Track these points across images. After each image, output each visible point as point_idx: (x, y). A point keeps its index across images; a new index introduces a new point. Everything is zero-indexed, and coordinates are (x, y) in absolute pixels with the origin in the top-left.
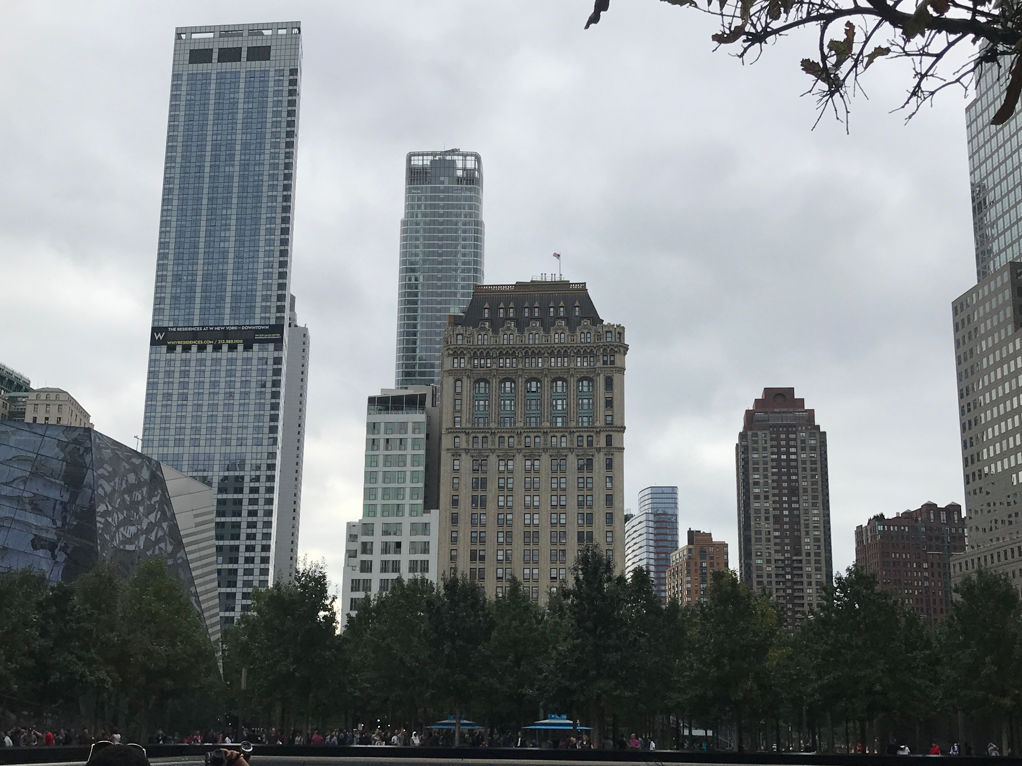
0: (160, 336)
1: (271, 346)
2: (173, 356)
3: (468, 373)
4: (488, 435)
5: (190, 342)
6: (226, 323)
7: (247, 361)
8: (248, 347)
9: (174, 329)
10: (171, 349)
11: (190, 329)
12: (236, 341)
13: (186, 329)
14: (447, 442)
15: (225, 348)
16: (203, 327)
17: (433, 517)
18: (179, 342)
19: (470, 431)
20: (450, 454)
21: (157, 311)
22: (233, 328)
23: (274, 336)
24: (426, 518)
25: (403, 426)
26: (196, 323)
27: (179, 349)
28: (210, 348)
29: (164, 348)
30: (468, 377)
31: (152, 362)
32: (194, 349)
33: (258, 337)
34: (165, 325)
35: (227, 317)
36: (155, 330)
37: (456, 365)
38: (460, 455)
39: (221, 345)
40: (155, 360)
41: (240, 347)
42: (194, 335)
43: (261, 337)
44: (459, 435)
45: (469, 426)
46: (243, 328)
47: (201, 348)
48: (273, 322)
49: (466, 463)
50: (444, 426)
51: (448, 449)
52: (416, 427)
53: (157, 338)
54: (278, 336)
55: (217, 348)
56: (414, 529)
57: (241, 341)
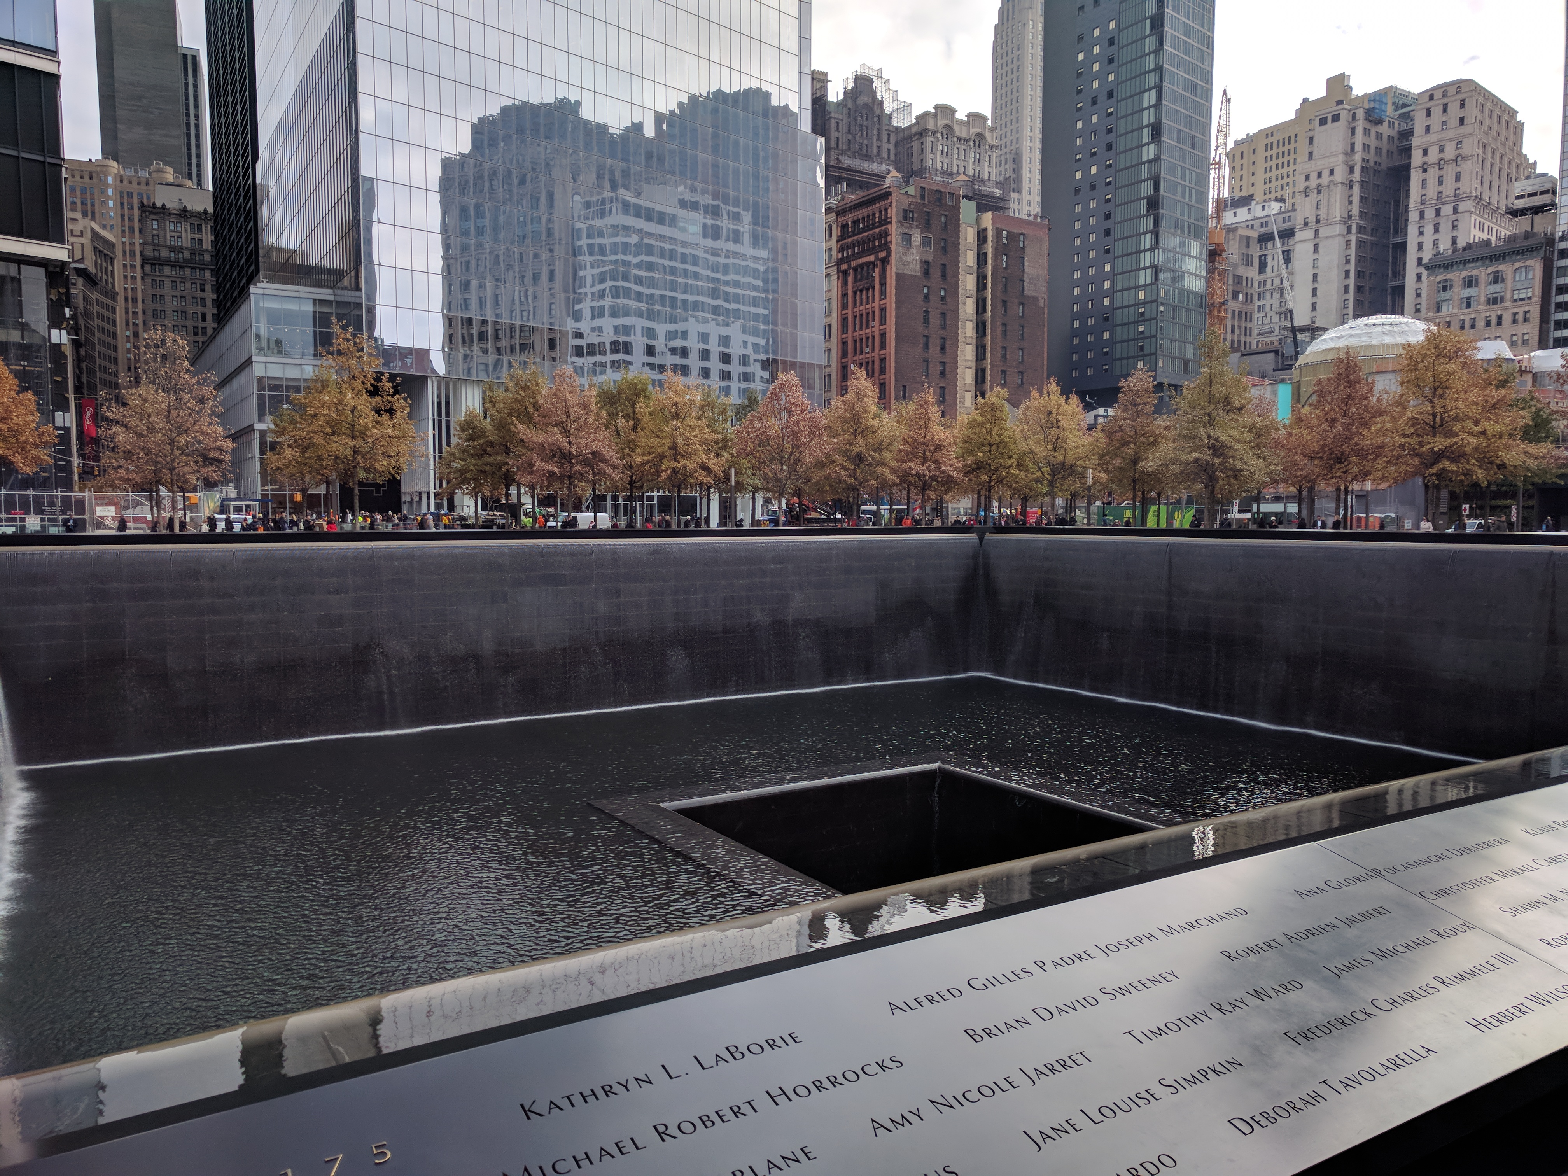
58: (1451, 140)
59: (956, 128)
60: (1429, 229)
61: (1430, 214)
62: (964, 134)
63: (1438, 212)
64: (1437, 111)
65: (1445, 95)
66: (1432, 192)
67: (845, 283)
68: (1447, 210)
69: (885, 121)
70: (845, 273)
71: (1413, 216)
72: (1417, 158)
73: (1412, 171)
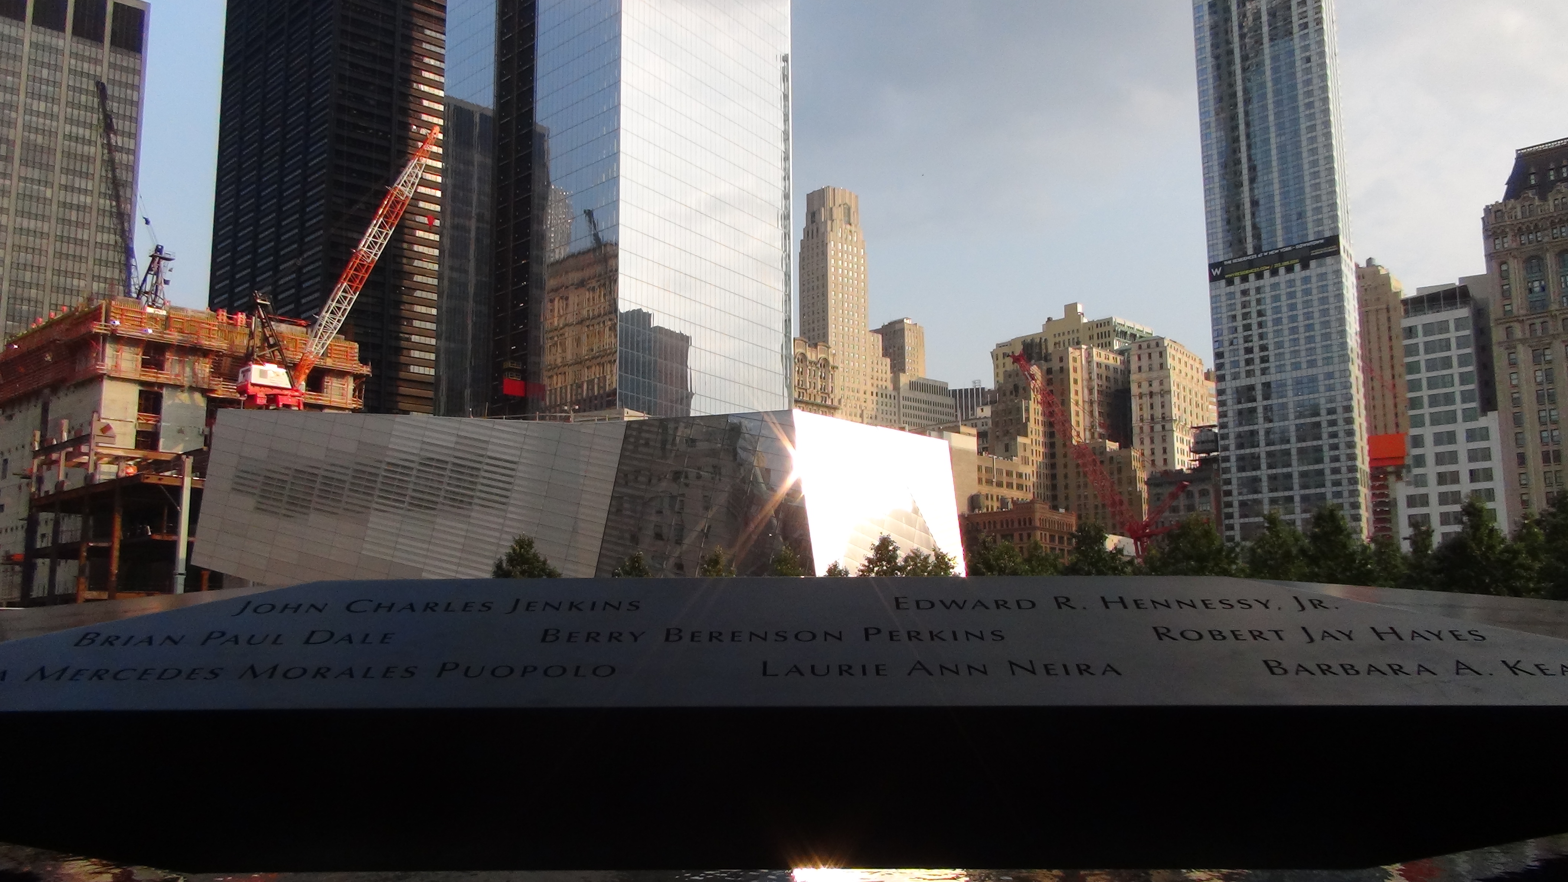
0: (1217, 272)
1: (1329, 260)
2: (1231, 289)
3: (1515, 253)
4: (1547, 319)
5: (1247, 272)
6: (1280, 245)
7: (1306, 280)
8: (1305, 266)
9: (1230, 262)
10: (1230, 282)
11: (1244, 259)
12: (1292, 262)
13: (1241, 260)
14: (1497, 334)
15: (1282, 271)
16: (1258, 254)
17: (1491, 421)
18: (1237, 274)
19: (1525, 318)
20: (1502, 349)
21: (1211, 247)
22: (1287, 249)
23: (1330, 249)
24: (1482, 422)
25: (1443, 327)
26: (1250, 252)
27: (1237, 280)
28: (1267, 274)
29: (1223, 283)
30: (1515, 257)
31: (1214, 299)
32: (1252, 277)
33: (1314, 253)
34: (1221, 259)
35: (1280, 239)
36: (1212, 266)
37: (1497, 247)
38: (1515, 348)
39: (1278, 268)
40: (1216, 296)
41: (1297, 267)
42: (1250, 264)
43: (1317, 252)
44: (1512, 324)
45: (1522, 312)
46: (1297, 247)
47: (1259, 276)
48: (1327, 234)
49: (1523, 354)
50: (1492, 317)
51: (1499, 343)
52: (1460, 324)
53: (1214, 274)
54: (1334, 248)
55: (1274, 273)
56: (1471, 435)
57: (1297, 261)
58: (1156, 379)
59: (809, 355)
60: (1147, 441)
61: (1146, 429)
62: (814, 358)
63: (1152, 428)
64: (1145, 357)
65: (1149, 347)
66: (1147, 416)
68: (1158, 428)
71: (1136, 431)
72: (1134, 389)
73: (1133, 398)
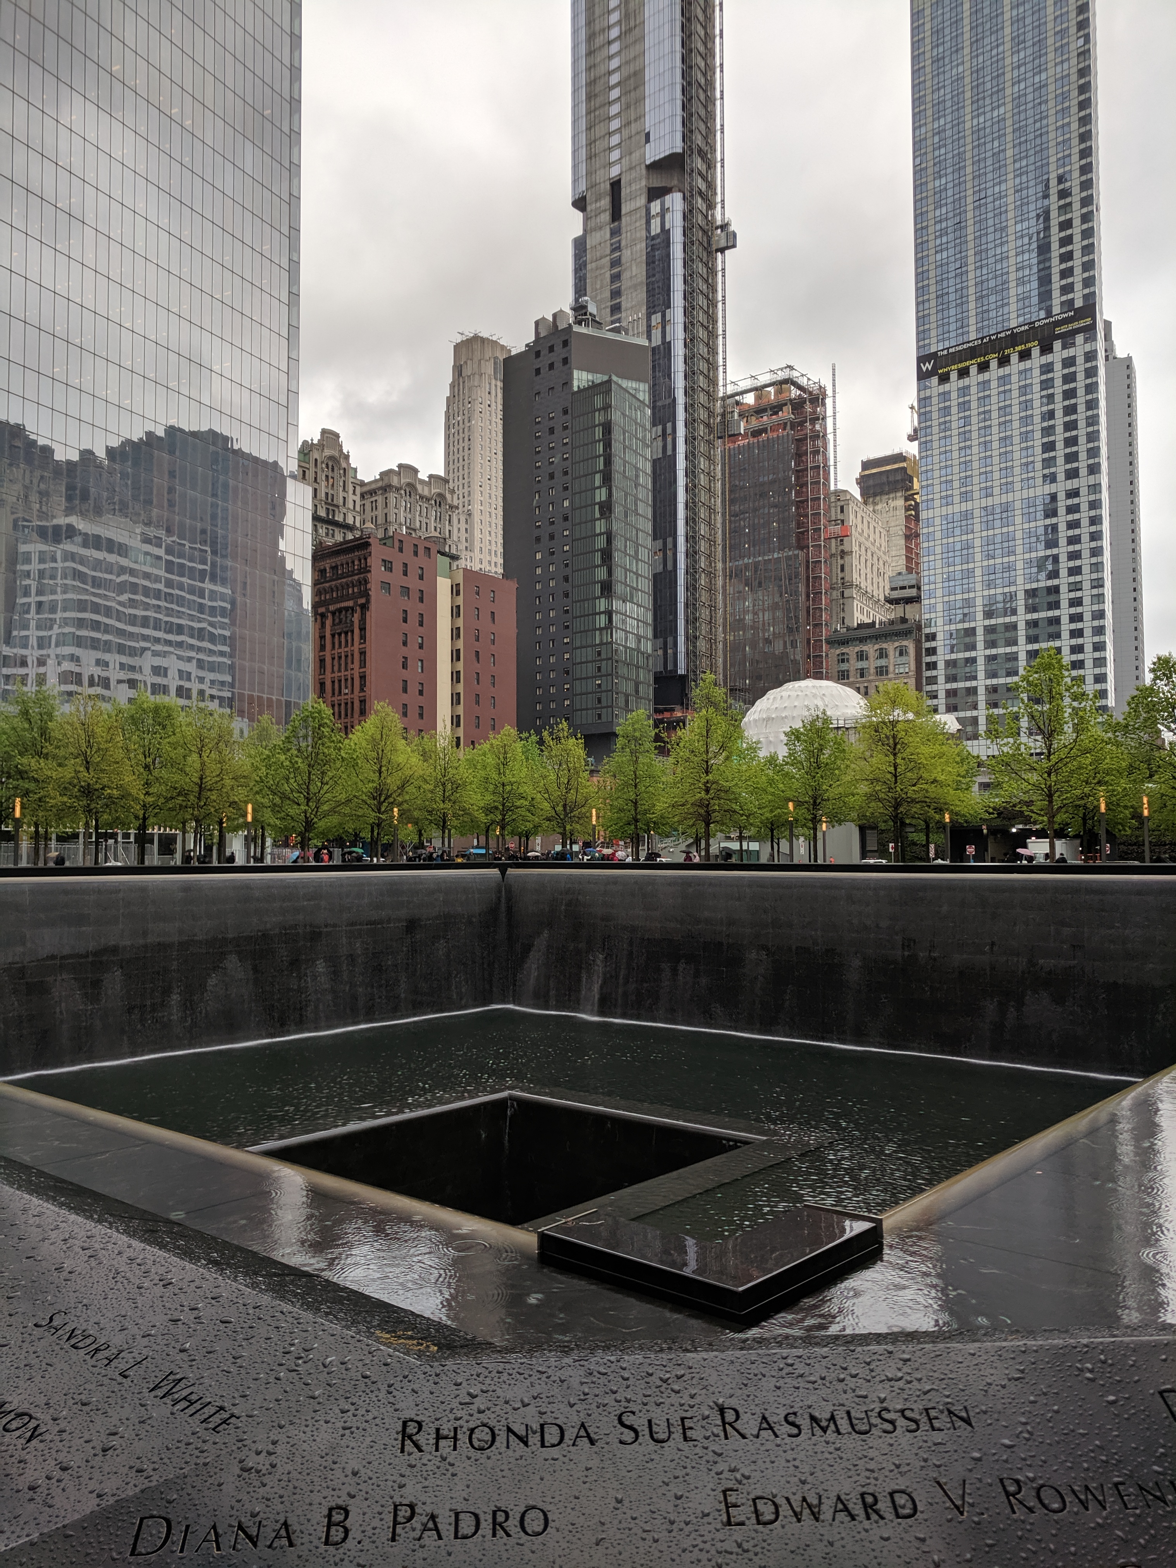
0: (929, 366)
1: (1080, 338)
2: (947, 387)
5: (967, 363)
6: (1013, 324)
7: (1047, 368)
8: (1046, 349)
9: (945, 352)
10: (944, 379)
11: (965, 346)
12: (1029, 345)
13: (960, 348)
15: (1014, 358)
16: (982, 339)
18: (953, 367)
21: (922, 335)
22: (1022, 329)
23: (1082, 323)
26: (973, 336)
27: (954, 376)
28: (994, 364)
29: (935, 380)
31: (923, 402)
32: (973, 370)
33: (1058, 331)
34: (933, 349)
35: (1013, 316)
36: (921, 360)
39: (1009, 356)
40: (925, 399)
41: (1036, 352)
42: (972, 352)
43: (1063, 329)
46: (1037, 324)
47: (984, 367)
48: (1079, 303)
53: (924, 369)
54: (1089, 321)
55: (1004, 361)
57: (1036, 343)
59: (419, 487)
62: (426, 492)
67: (323, 625)
69: (351, 473)
70: (323, 616)
